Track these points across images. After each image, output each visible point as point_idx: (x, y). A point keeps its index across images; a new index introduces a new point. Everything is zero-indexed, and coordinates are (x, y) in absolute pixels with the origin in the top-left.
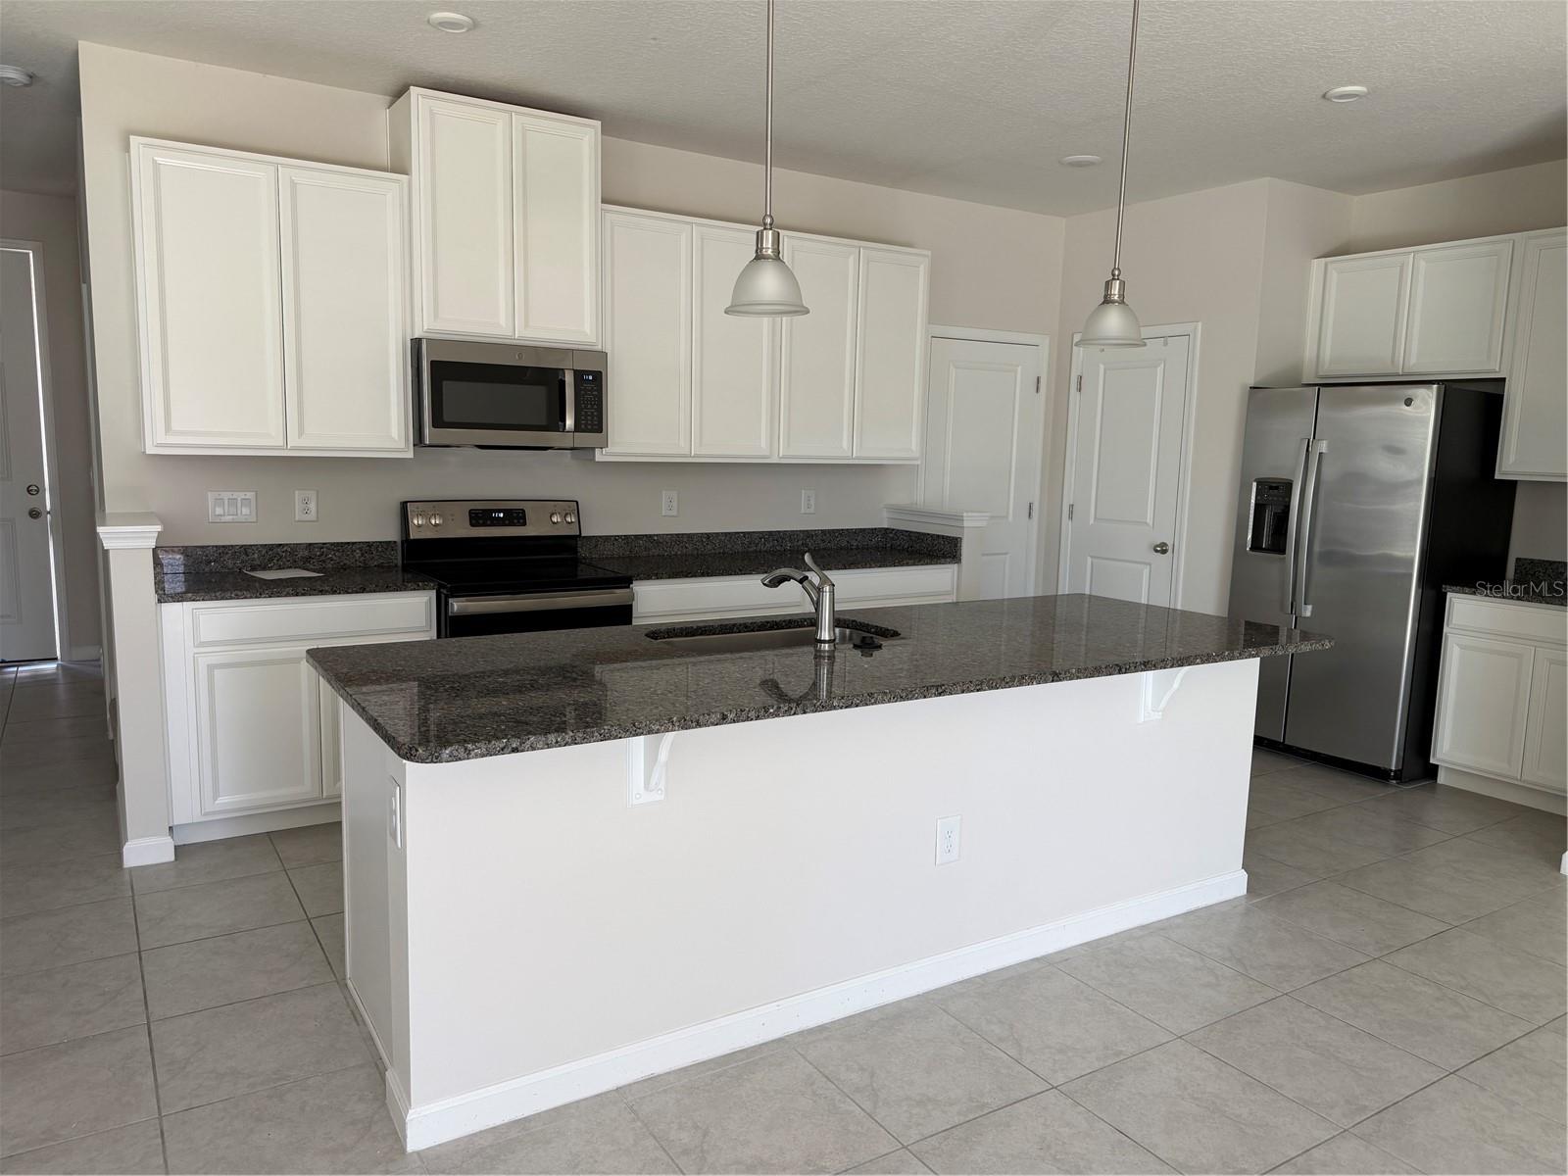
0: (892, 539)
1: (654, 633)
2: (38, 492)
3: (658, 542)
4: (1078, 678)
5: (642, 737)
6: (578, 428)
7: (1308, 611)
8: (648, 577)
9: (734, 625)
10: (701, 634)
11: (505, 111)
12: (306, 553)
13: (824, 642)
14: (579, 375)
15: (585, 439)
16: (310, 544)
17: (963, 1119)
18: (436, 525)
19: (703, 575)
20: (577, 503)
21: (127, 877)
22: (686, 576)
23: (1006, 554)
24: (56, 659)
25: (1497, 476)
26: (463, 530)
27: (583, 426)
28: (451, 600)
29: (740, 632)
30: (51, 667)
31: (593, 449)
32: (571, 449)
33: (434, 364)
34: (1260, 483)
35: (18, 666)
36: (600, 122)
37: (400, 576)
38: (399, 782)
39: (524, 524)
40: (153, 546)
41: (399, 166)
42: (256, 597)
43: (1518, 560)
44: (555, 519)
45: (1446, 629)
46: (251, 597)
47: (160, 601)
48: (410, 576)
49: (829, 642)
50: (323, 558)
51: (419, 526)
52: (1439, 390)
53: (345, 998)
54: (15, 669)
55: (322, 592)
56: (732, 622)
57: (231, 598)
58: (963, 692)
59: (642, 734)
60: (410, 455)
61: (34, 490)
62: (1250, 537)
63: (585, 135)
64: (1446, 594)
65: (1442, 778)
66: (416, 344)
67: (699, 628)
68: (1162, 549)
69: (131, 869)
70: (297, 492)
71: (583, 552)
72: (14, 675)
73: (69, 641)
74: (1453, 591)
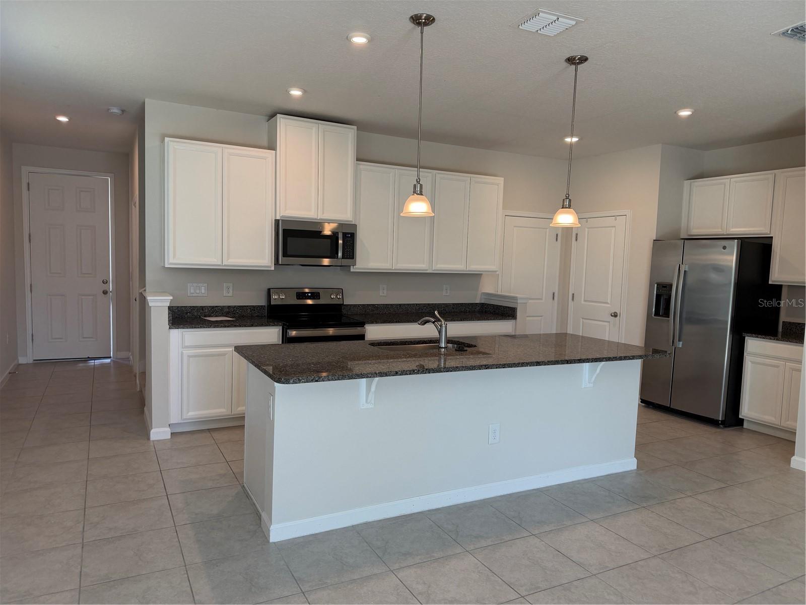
0: (486, 308)
1: (372, 344)
2: (107, 282)
3: (377, 307)
4: (548, 365)
5: (365, 379)
6: (343, 257)
7: (680, 345)
8: (372, 323)
9: (406, 342)
10: (393, 345)
11: (316, 123)
12: (227, 310)
13: (442, 348)
14: (345, 234)
15: (346, 262)
16: (229, 306)
17: (492, 543)
18: (282, 298)
19: (396, 322)
20: (342, 289)
21: (152, 444)
22: (389, 322)
23: (541, 316)
24: (111, 357)
25: (770, 283)
26: (294, 301)
27: (346, 257)
28: (288, 331)
29: (409, 345)
30: (108, 361)
31: (350, 266)
32: (340, 266)
33: (284, 231)
34: (658, 284)
35: (94, 360)
36: (356, 127)
37: (266, 319)
38: (272, 394)
39: (319, 299)
40: (168, 305)
41: (272, 146)
42: (209, 328)
43: (783, 322)
44: (332, 297)
45: (745, 354)
46: (206, 328)
47: (170, 328)
48: (271, 320)
49: (444, 348)
50: (235, 312)
51: (275, 299)
52: (738, 243)
53: (244, 490)
54: (93, 361)
55: (235, 326)
56: (406, 340)
57: (198, 328)
58: (497, 368)
59: (364, 378)
60: (273, 268)
61: (105, 282)
62: (654, 309)
63: (349, 134)
64: (744, 337)
65: (745, 425)
66: (277, 222)
67: (391, 342)
68: (615, 315)
69: (153, 441)
70: (224, 284)
71: (344, 311)
72: (93, 364)
73: (118, 349)
74: (748, 336)
